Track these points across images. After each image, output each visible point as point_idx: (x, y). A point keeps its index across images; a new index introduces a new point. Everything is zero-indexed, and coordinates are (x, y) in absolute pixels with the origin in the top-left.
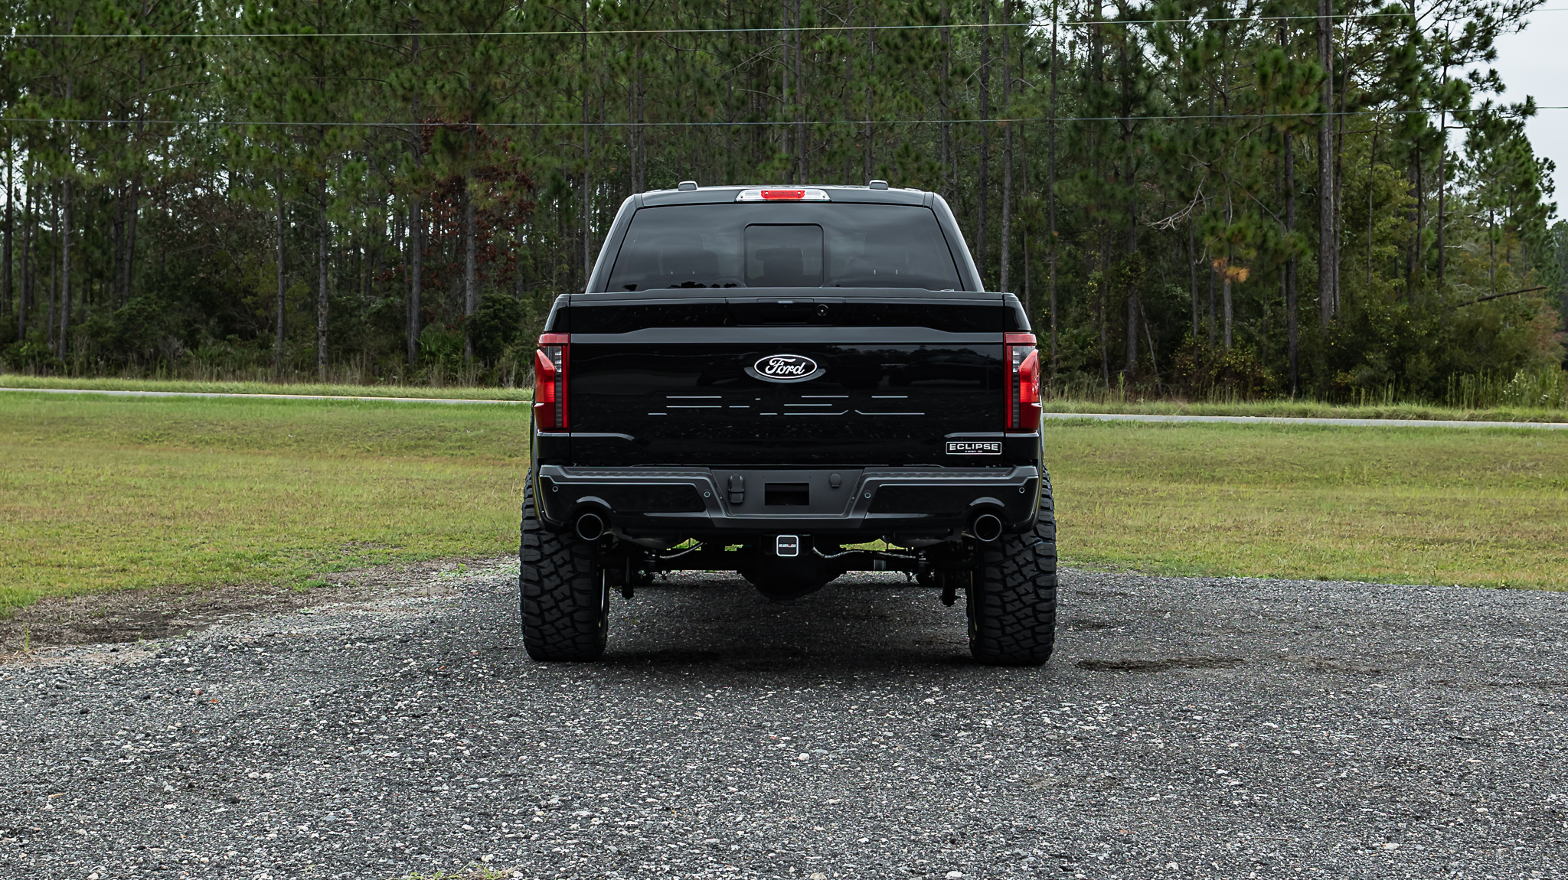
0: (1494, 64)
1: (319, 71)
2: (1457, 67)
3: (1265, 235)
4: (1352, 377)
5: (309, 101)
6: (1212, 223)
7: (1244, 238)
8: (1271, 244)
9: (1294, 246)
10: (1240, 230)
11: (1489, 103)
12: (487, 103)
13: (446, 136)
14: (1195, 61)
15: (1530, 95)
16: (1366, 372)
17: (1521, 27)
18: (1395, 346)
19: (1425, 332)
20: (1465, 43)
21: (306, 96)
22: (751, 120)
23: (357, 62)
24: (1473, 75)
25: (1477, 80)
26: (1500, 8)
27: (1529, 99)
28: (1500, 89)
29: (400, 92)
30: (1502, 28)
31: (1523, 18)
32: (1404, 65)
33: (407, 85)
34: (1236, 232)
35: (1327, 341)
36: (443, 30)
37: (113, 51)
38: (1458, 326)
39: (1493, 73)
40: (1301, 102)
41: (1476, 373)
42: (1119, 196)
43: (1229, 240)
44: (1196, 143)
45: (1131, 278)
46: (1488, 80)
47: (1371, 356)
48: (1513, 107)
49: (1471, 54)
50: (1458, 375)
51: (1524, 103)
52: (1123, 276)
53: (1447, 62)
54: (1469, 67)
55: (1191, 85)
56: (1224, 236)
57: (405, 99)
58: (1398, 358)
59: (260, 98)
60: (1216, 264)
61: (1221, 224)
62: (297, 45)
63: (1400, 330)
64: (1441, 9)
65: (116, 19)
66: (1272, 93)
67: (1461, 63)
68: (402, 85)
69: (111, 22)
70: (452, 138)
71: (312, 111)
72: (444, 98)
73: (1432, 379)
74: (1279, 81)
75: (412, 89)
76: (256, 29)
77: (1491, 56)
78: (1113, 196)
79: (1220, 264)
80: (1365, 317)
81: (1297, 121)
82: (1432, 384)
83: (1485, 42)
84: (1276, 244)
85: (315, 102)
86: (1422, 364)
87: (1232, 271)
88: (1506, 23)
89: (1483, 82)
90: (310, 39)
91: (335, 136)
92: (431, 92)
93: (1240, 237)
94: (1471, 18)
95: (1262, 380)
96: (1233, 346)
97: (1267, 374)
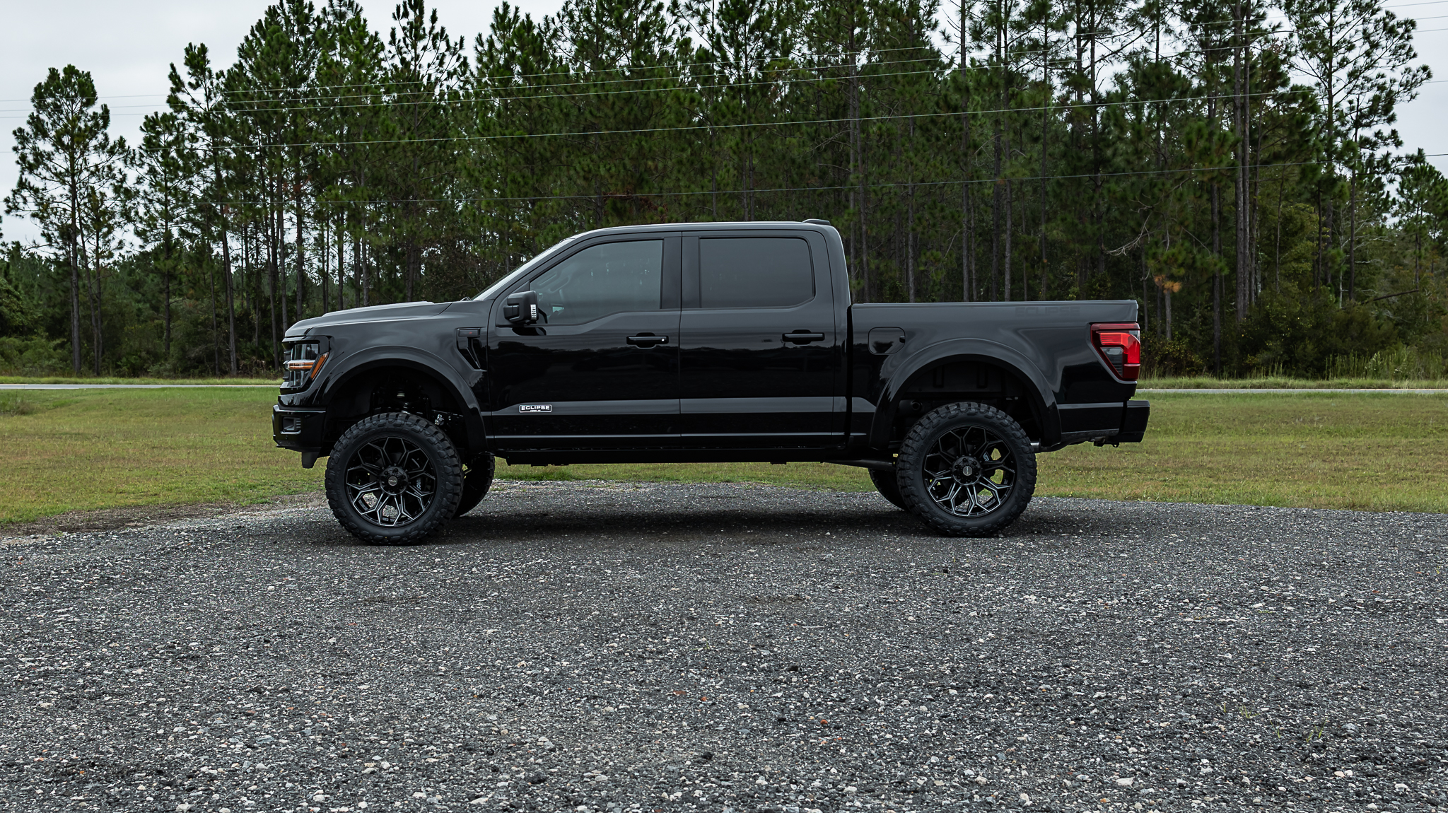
0: (1394, 126)
1: (529, 161)
2: (1367, 129)
3: (1194, 258)
5: (522, 183)
6: (1154, 250)
7: (1176, 260)
8: (1198, 264)
9: (1217, 264)
10: (1175, 255)
11: (1388, 154)
12: (643, 180)
13: (614, 203)
14: (1139, 132)
16: (1266, 355)
17: (1412, 97)
18: (1290, 336)
19: (1310, 326)
20: (1373, 111)
21: (520, 179)
22: (830, 186)
23: (555, 154)
24: (1378, 134)
25: (1381, 138)
26: (1397, 84)
28: (1398, 144)
29: (582, 173)
30: (1400, 99)
31: (1414, 91)
33: (586, 169)
34: (1172, 256)
35: (1241, 333)
36: (611, 129)
37: (390, 152)
39: (1394, 132)
40: (1217, 160)
41: (1348, 354)
42: (1089, 232)
43: (1166, 262)
44: (1142, 191)
45: (1100, 291)
46: (1390, 138)
47: (1272, 344)
48: (1407, 157)
49: (1376, 119)
50: (1334, 356)
51: (1416, 154)
52: (1094, 290)
53: (1357, 124)
54: (1375, 128)
55: (1136, 150)
56: (1163, 260)
57: (585, 179)
58: (1290, 344)
59: (489, 182)
60: (1156, 280)
61: (1160, 251)
62: (514, 144)
63: (1293, 324)
64: (1351, 86)
65: (391, 130)
66: (1196, 153)
67: (1369, 125)
68: (583, 169)
69: (388, 132)
70: (619, 205)
71: (523, 190)
72: (612, 177)
73: (1316, 359)
74: (1202, 144)
75: (590, 171)
76: (486, 134)
77: (1391, 119)
78: (1085, 233)
79: (1160, 279)
80: (1268, 315)
81: (1215, 174)
82: (1316, 363)
83: (1387, 109)
84: (1202, 264)
85: (526, 183)
87: (1168, 284)
88: (1401, 94)
89: (1386, 139)
90: (522, 139)
91: (541, 207)
92: (602, 173)
93: (1174, 260)
94: (1374, 92)
95: (1192, 362)
96: (1173, 338)
97: (1196, 358)
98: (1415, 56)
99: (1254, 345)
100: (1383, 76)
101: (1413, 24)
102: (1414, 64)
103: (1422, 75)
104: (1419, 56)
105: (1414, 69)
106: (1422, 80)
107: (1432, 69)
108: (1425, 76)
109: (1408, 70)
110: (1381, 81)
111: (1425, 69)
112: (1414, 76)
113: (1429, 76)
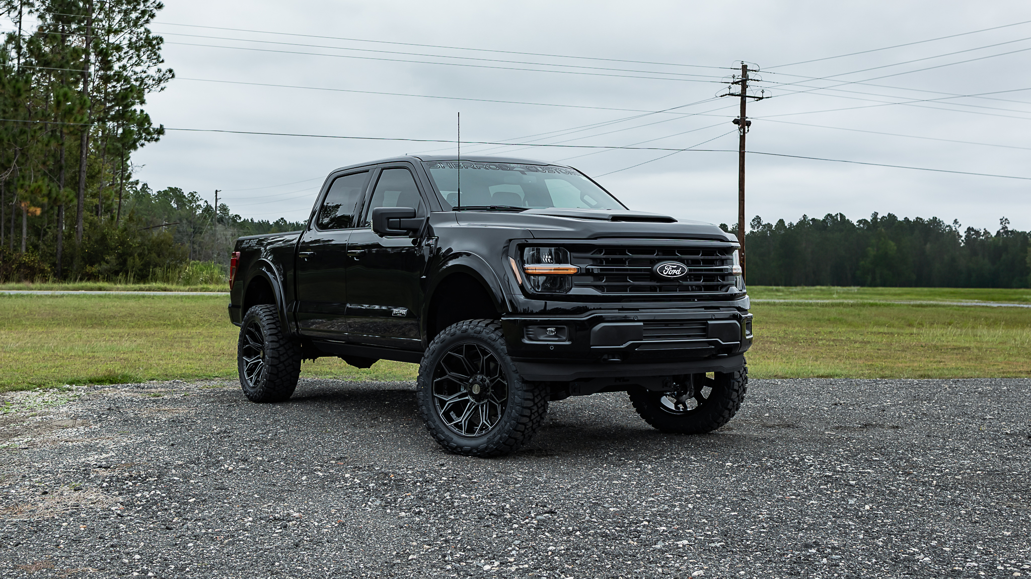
3: (50, 190)
4: (95, 269)
6: (21, 182)
7: (41, 191)
8: (54, 195)
9: (67, 196)
10: (39, 187)
14: (19, 90)
15: (162, 124)
16: (105, 266)
17: (162, 89)
18: (121, 252)
26: (151, 79)
27: (161, 126)
30: (153, 89)
31: (162, 85)
32: (125, 103)
34: (37, 188)
35: (82, 249)
38: (153, 242)
39: (145, 112)
40: (79, 118)
41: (162, 267)
43: (32, 192)
47: (107, 258)
55: (15, 103)
56: (29, 190)
60: (22, 205)
61: (27, 183)
63: (123, 243)
79: (25, 205)
80: (104, 236)
83: (140, 95)
84: (57, 195)
86: (135, 262)
87: (32, 209)
88: (153, 87)
93: (38, 190)
95: (44, 270)
96: (27, 250)
97: (47, 267)
98: (163, 61)
99: (91, 259)
100: (145, 72)
101: (161, 39)
102: (164, 67)
103: (168, 75)
104: (165, 61)
105: (164, 71)
106: (169, 78)
107: (175, 71)
108: (171, 76)
109: (159, 71)
110: (144, 75)
111: (171, 71)
112: (164, 75)
113: (173, 76)
